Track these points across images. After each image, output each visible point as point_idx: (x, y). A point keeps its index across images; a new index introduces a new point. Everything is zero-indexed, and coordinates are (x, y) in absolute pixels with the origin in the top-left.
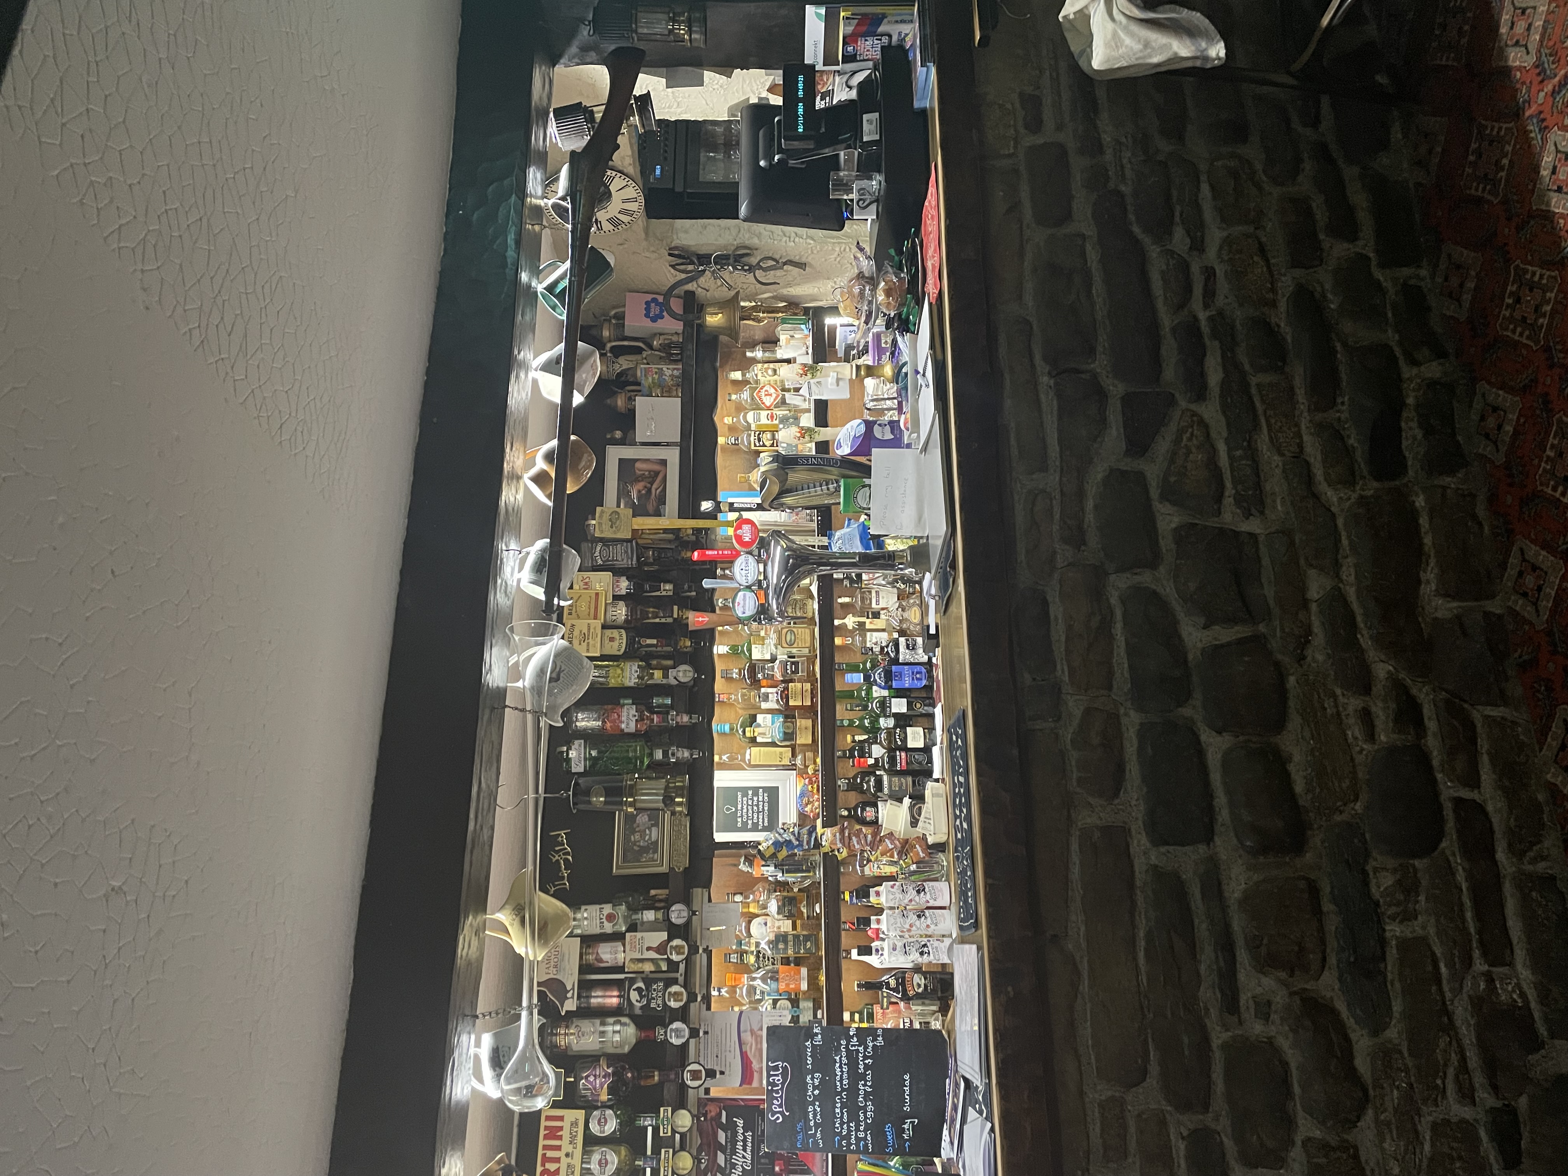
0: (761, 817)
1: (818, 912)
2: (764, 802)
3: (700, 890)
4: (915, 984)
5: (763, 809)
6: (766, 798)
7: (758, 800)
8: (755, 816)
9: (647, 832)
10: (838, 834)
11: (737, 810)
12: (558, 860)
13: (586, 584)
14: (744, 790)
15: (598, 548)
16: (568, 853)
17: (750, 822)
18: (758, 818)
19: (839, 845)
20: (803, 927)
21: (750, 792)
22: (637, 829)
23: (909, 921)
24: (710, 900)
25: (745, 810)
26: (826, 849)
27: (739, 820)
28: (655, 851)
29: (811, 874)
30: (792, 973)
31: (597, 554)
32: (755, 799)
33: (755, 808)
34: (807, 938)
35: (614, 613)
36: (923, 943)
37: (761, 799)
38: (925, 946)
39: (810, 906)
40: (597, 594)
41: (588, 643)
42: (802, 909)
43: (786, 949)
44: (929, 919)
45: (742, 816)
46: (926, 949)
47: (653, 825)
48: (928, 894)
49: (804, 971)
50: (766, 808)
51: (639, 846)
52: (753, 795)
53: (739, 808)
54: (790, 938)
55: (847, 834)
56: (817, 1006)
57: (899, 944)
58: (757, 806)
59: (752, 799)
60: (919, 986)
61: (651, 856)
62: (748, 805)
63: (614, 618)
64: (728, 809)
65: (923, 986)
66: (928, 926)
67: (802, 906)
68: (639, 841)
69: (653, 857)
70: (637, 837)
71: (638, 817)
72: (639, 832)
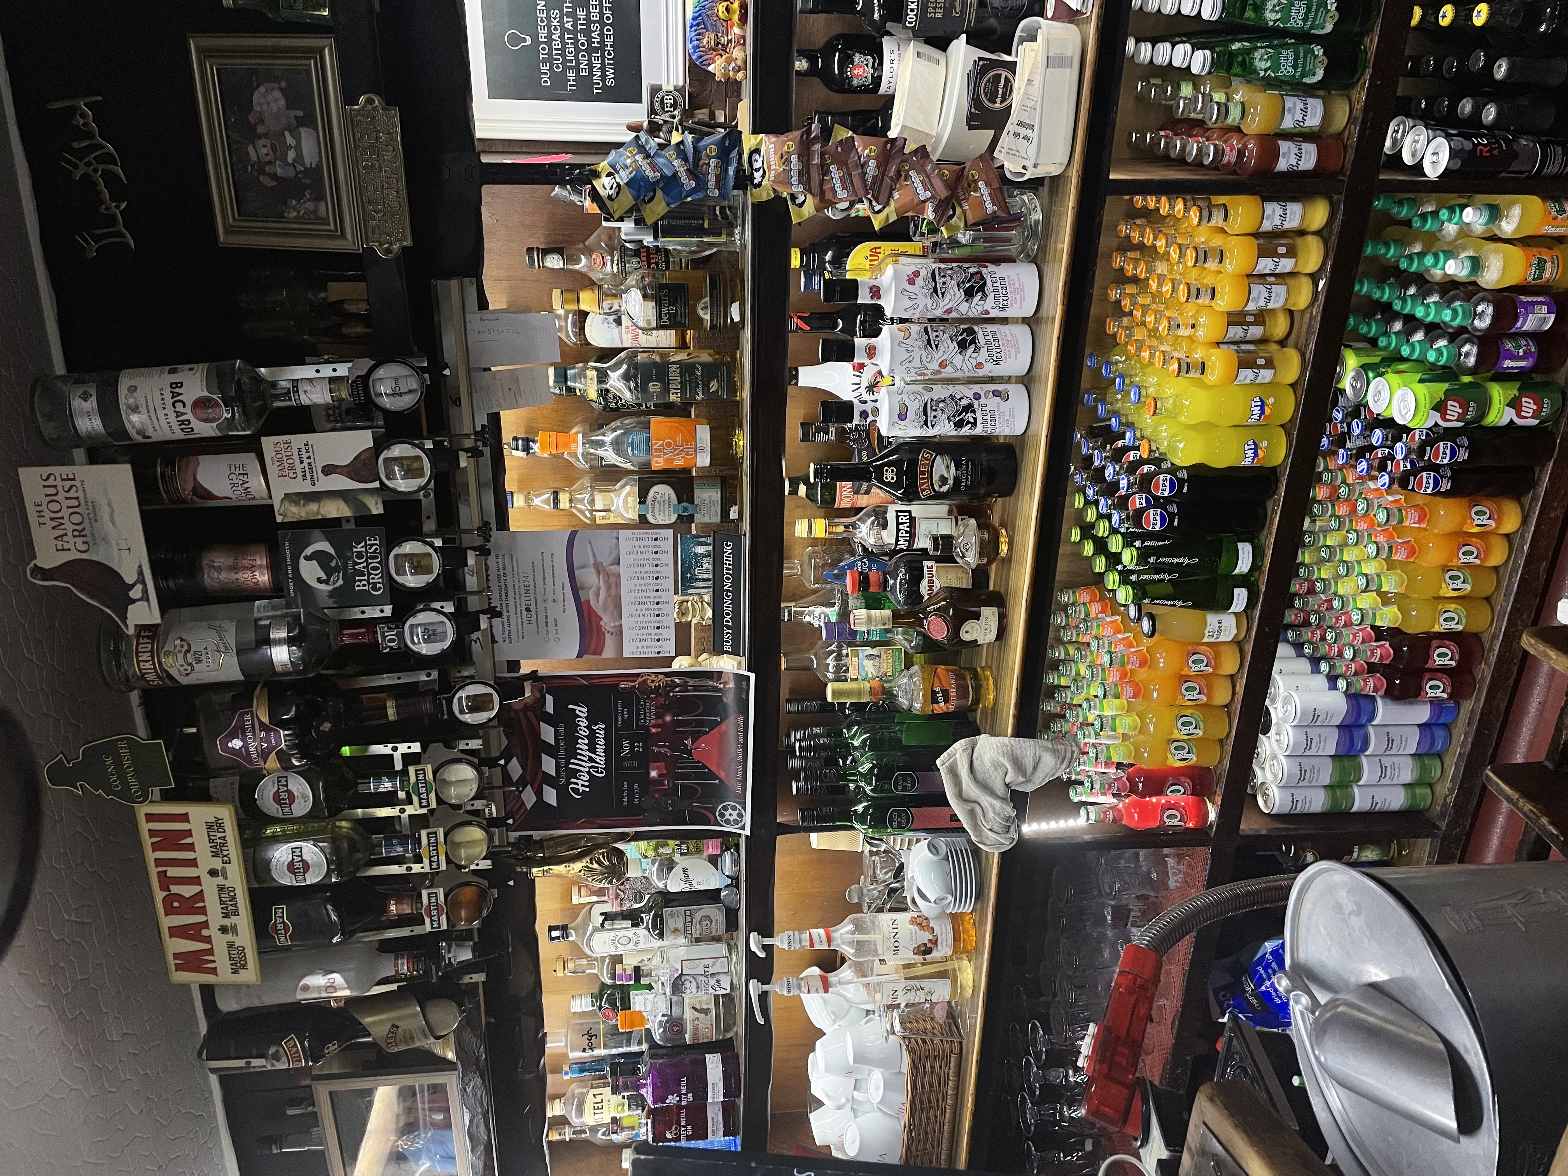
0: (597, 63)
1: (737, 319)
2: (603, 24)
3: (454, 283)
4: (936, 478)
5: (602, 42)
6: (608, 13)
7: (588, 19)
8: (584, 62)
9: (290, 140)
10: (794, 158)
11: (536, 43)
12: (86, 176)
16: (108, 158)
17: (571, 76)
18: (590, 65)
19: (797, 189)
20: (700, 345)
22: (260, 130)
23: (939, 356)
24: (483, 304)
25: (557, 44)
26: (764, 194)
27: (544, 68)
28: (319, 196)
29: (723, 239)
30: (679, 439)
32: (581, 14)
33: (582, 39)
34: (711, 371)
36: (964, 402)
37: (595, 15)
38: (969, 408)
39: (720, 305)
42: (701, 313)
43: (666, 390)
44: (984, 351)
45: (550, 60)
46: (969, 417)
47: (300, 122)
48: (991, 297)
49: (703, 433)
50: (609, 41)
51: (274, 176)
52: (575, 3)
53: (543, 34)
54: (674, 372)
55: (816, 160)
56: (729, 499)
57: (915, 406)
58: (588, 33)
59: (574, 16)
60: (944, 480)
61: (309, 205)
62: (564, 30)
64: (514, 40)
65: (951, 482)
66: (979, 365)
67: (701, 305)
68: (270, 163)
69: (315, 212)
70: (265, 151)
71: (256, 95)
72: (266, 136)
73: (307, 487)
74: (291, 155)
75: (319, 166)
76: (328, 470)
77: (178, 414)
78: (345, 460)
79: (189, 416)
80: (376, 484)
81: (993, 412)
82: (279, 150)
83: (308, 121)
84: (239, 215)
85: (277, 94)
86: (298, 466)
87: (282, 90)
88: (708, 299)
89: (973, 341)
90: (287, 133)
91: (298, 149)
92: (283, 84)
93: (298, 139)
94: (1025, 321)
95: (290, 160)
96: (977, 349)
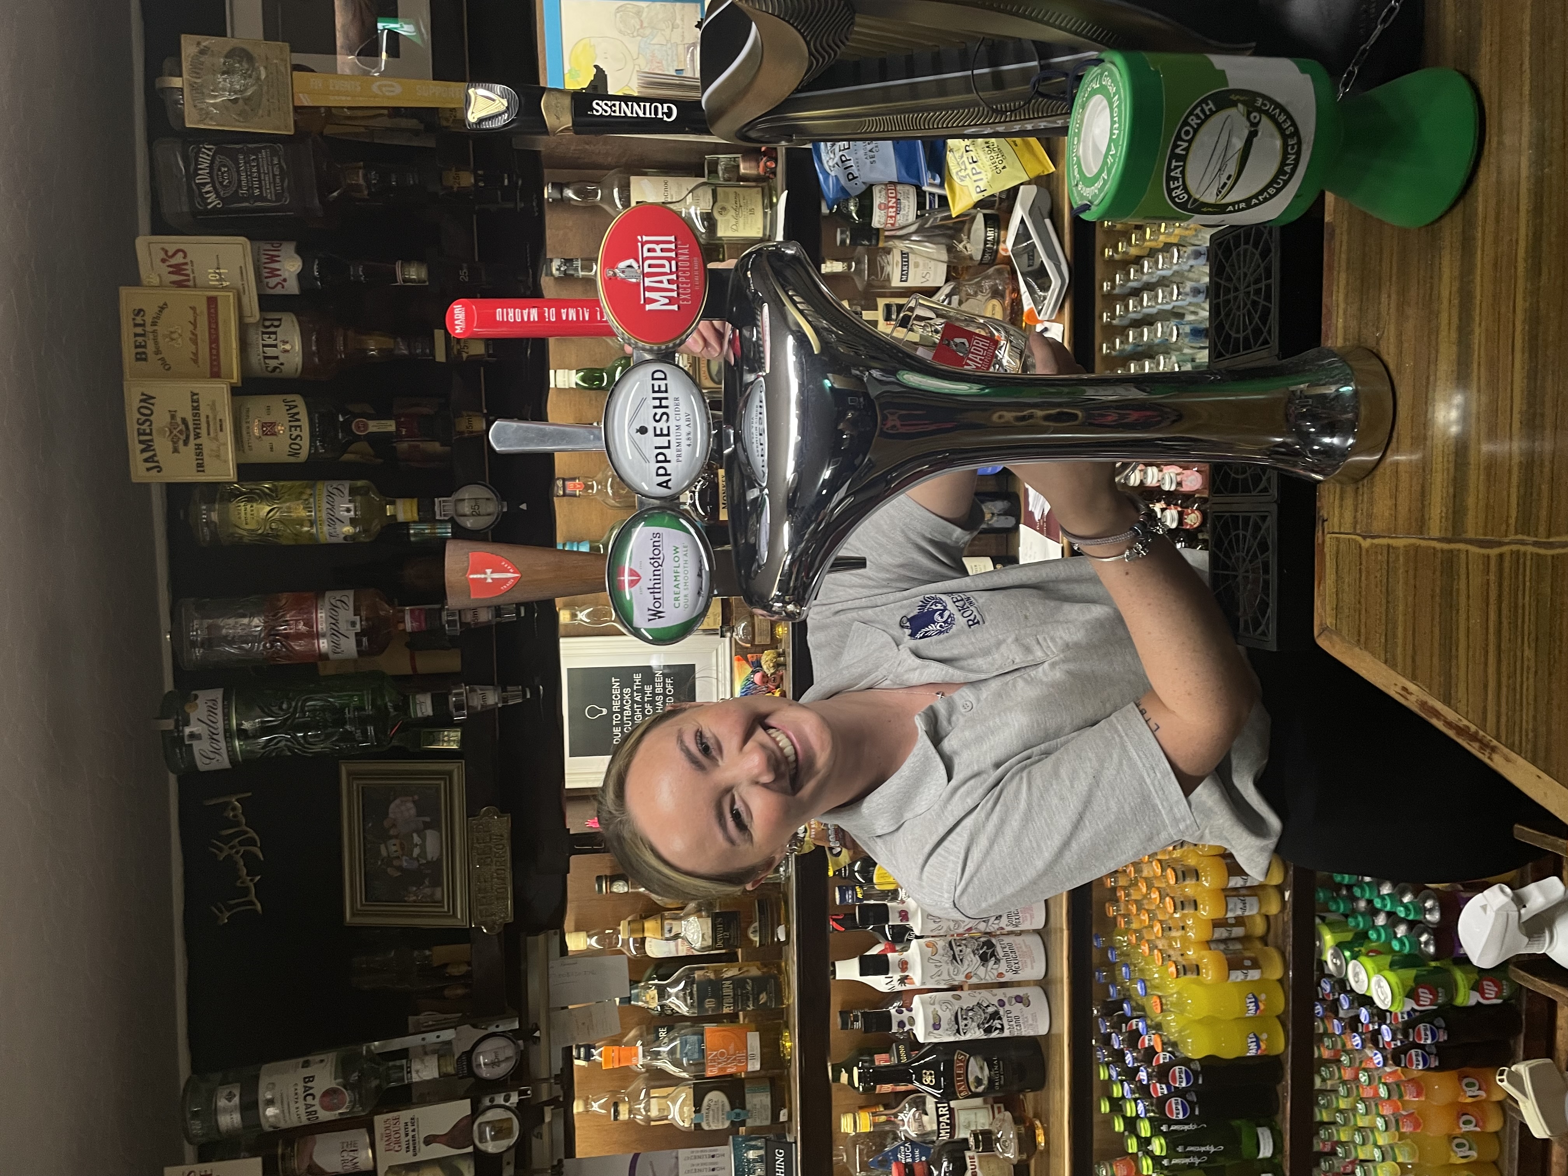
1: (783, 939)
2: (665, 696)
3: (541, 937)
4: (971, 1079)
6: (670, 687)
7: (654, 694)
9: (416, 839)
11: (611, 713)
12: (229, 856)
13: (178, 269)
14: (625, 674)
15: (204, 161)
16: (251, 842)
19: (835, 844)
20: (748, 958)
21: (637, 677)
22: (392, 832)
23: (965, 969)
24: (563, 951)
25: (627, 713)
26: (806, 847)
27: (616, 731)
28: (437, 882)
30: (732, 1047)
31: (203, 176)
32: (648, 689)
33: (648, 707)
34: (760, 984)
35: (270, 351)
36: (991, 1010)
37: (659, 690)
38: (995, 1015)
39: (767, 930)
40: (212, 302)
41: (199, 447)
42: (751, 936)
43: (720, 1004)
44: (1003, 963)
45: (622, 724)
46: (997, 1024)
47: (427, 826)
49: (754, 1040)
51: (400, 868)
52: (644, 682)
53: (616, 706)
54: (728, 990)
56: (779, 1102)
57: (946, 1016)
58: (653, 703)
59: (642, 691)
60: (979, 1081)
61: (428, 891)
62: (634, 702)
63: (273, 363)
64: (593, 712)
65: (985, 1082)
66: (1001, 975)
67: (751, 929)
68: (398, 858)
69: (433, 895)
70: (394, 848)
71: (392, 806)
72: (396, 837)
73: (409, 1158)
74: (416, 851)
75: (440, 860)
76: (429, 1140)
77: (308, 1106)
78: (444, 1129)
79: (317, 1108)
80: (470, 1149)
81: (1017, 1018)
82: (406, 848)
83: (434, 825)
84: (366, 900)
85: (410, 805)
86: (403, 1139)
87: (414, 802)
88: (757, 924)
89: (993, 955)
90: (415, 835)
91: (423, 847)
92: (416, 797)
93: (423, 839)
94: (1037, 932)
95: (415, 855)
96: (997, 961)
